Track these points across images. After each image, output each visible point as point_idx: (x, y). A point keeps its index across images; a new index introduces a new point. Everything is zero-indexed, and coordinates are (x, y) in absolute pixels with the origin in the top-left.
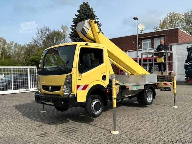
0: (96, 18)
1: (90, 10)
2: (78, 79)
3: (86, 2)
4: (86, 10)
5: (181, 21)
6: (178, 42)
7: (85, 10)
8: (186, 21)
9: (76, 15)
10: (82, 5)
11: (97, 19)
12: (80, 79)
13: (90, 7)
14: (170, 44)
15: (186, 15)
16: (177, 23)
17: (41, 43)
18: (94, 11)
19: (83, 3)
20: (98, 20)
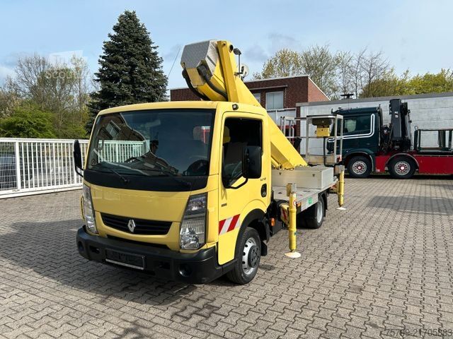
0: (151, 46)
1: (141, 29)
2: (223, 205)
3: (131, 12)
4: (132, 28)
5: (297, 65)
6: (307, 101)
7: (129, 27)
8: (305, 66)
9: (110, 36)
10: (122, 16)
11: (155, 48)
12: (226, 205)
13: (141, 22)
14: (298, 105)
15: (306, 55)
16: (291, 68)
17: (27, 90)
18: (148, 31)
19: (126, 13)
20: (156, 50)
